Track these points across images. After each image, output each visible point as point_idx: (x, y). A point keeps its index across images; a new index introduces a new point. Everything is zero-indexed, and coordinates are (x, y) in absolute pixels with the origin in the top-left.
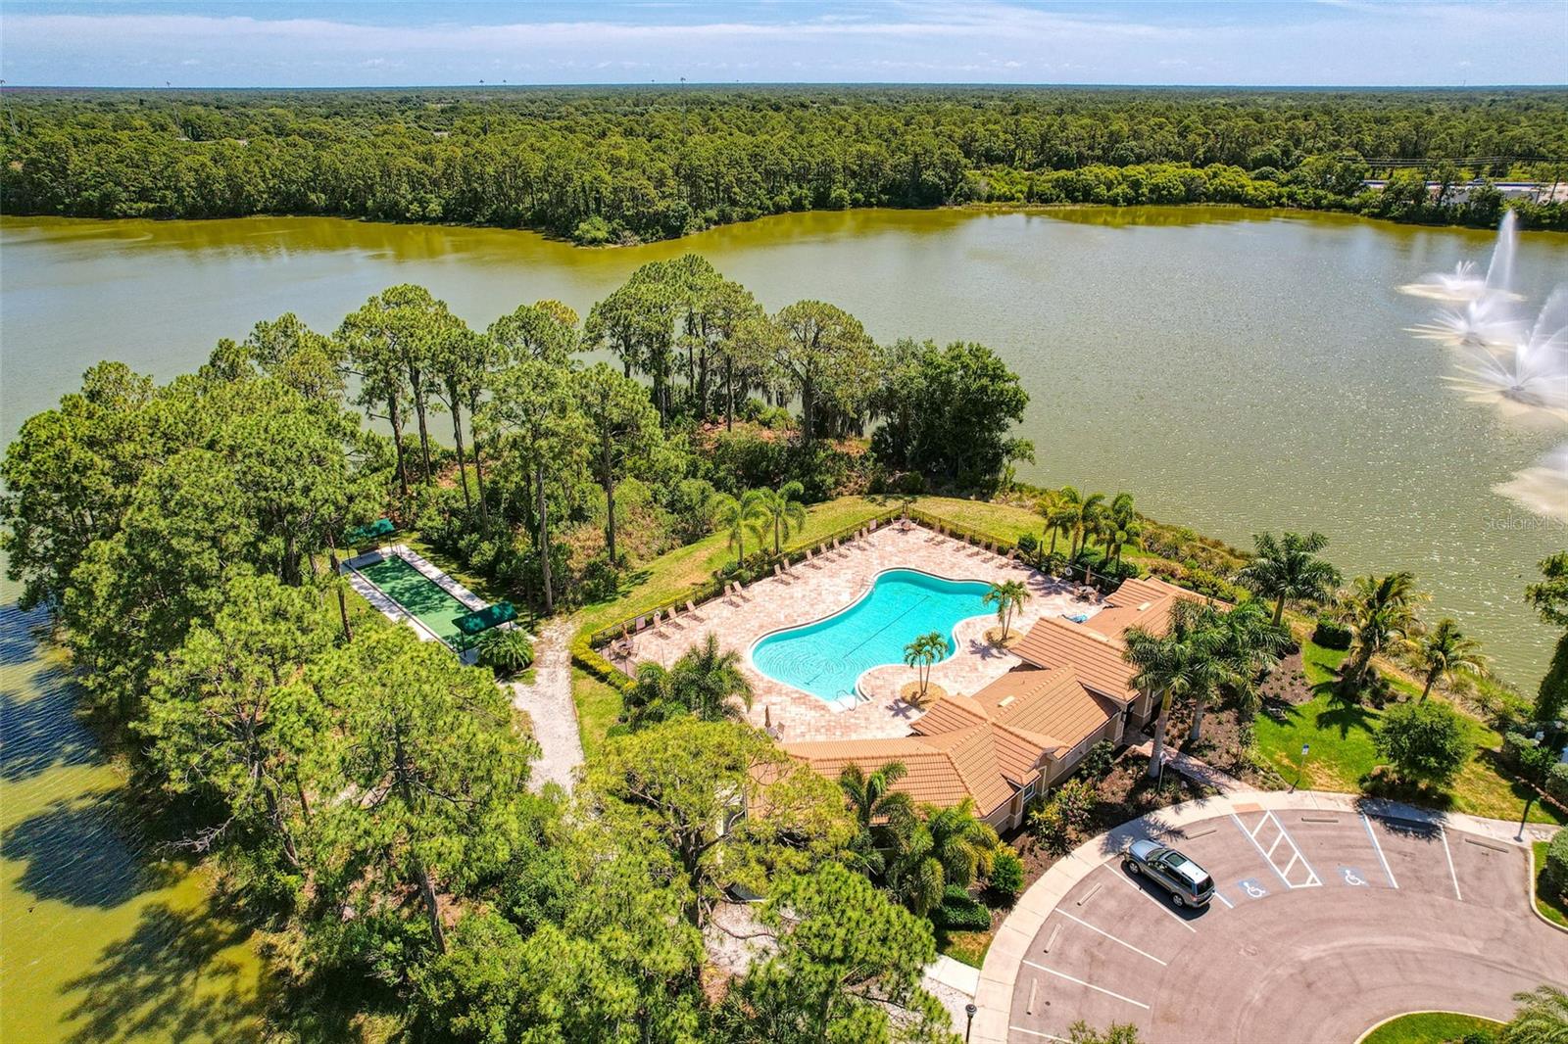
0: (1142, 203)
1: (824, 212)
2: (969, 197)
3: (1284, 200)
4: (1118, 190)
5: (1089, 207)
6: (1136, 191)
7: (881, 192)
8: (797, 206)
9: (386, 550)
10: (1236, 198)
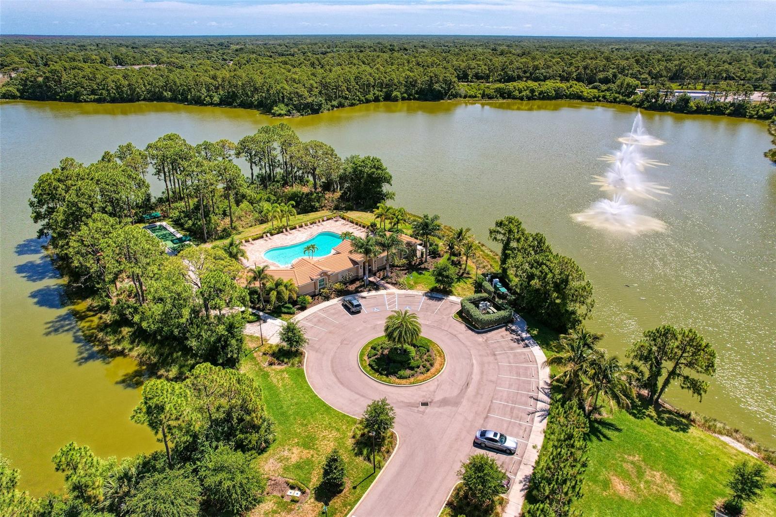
0: (535, 99)
1: (389, 103)
2: (455, 96)
3: (600, 98)
4: (524, 93)
5: (510, 101)
6: (532, 94)
7: (415, 94)
8: (377, 100)
9: (158, 224)
10: (579, 97)
